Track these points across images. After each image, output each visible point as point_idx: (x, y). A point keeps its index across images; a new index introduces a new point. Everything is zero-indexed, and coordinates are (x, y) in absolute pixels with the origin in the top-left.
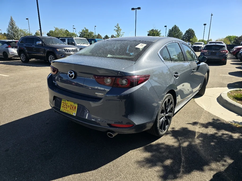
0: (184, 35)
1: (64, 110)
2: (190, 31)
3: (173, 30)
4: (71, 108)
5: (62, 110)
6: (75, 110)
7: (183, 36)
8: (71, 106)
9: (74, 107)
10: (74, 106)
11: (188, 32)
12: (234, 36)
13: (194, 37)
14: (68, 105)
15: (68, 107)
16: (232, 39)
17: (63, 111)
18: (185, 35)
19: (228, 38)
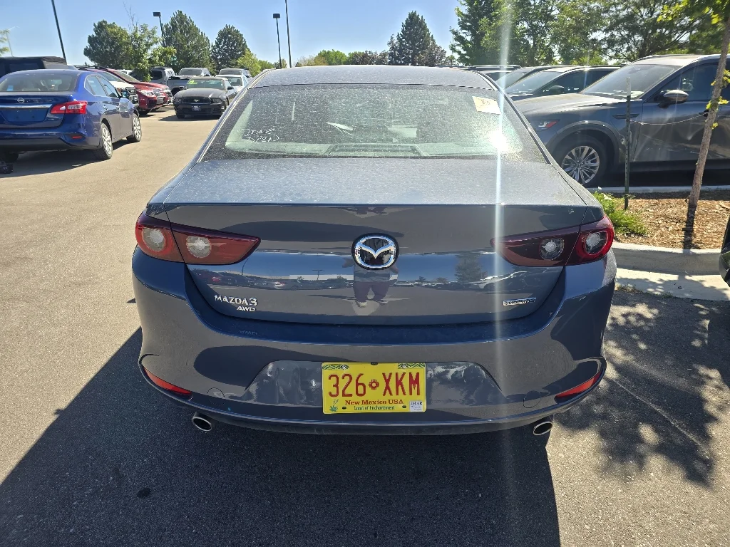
0: (214, 44)
1: (347, 406)
2: (229, 33)
3: (176, 26)
4: (387, 388)
5: (333, 409)
6: (414, 391)
7: (214, 49)
8: (387, 381)
9: (406, 382)
10: (407, 376)
11: (225, 38)
12: (336, 51)
13: (247, 52)
14: (365, 380)
15: (368, 389)
16: (332, 60)
17: (340, 411)
18: (217, 45)
19: (324, 56)
